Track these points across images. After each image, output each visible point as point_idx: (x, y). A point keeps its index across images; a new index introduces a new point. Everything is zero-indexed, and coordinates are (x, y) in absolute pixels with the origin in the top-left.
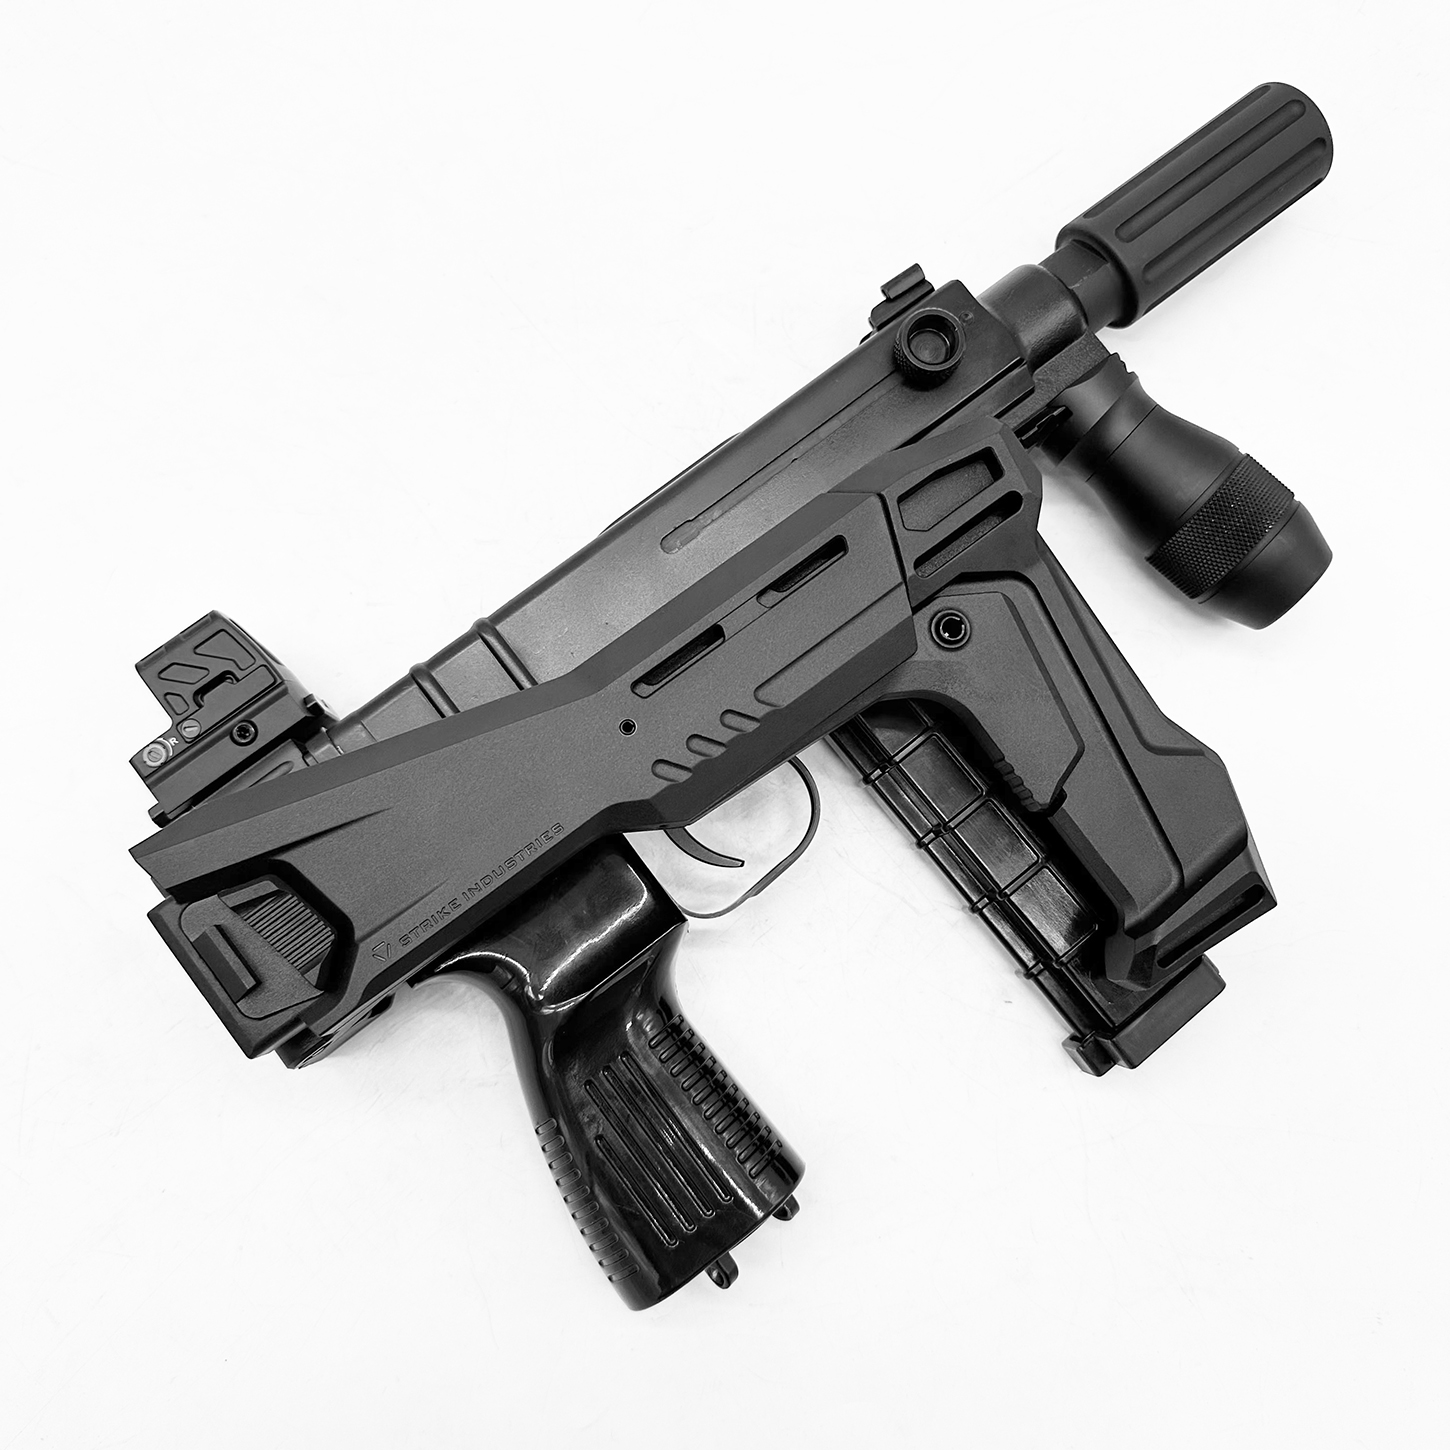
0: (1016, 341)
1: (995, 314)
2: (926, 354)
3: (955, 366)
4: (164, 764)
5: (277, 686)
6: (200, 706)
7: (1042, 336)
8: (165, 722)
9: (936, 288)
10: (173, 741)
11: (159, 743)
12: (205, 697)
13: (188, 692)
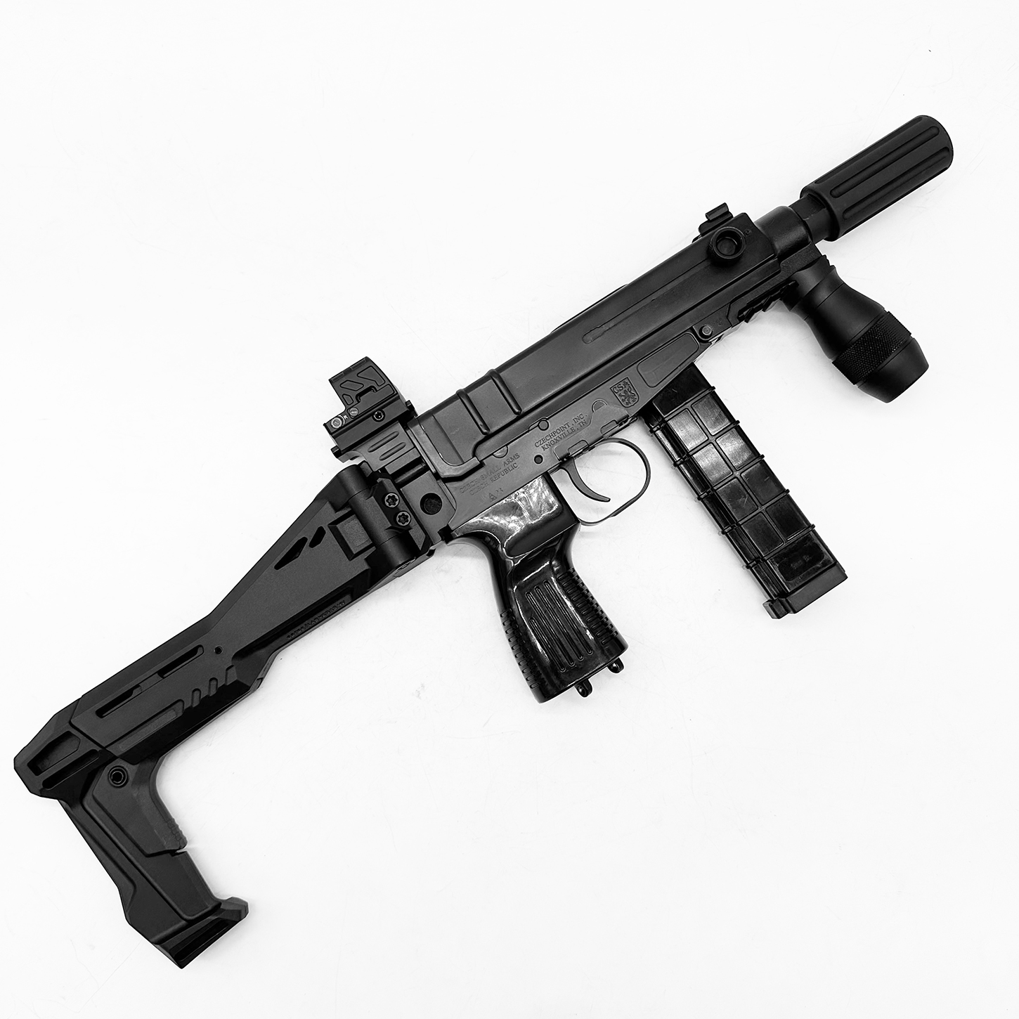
0: (772, 245)
1: (762, 231)
2: (725, 251)
3: (739, 258)
4: (340, 428)
5: (394, 396)
6: (359, 402)
7: (786, 244)
8: (342, 408)
9: (734, 216)
10: (345, 417)
11: (339, 417)
12: (361, 398)
13: (354, 395)
